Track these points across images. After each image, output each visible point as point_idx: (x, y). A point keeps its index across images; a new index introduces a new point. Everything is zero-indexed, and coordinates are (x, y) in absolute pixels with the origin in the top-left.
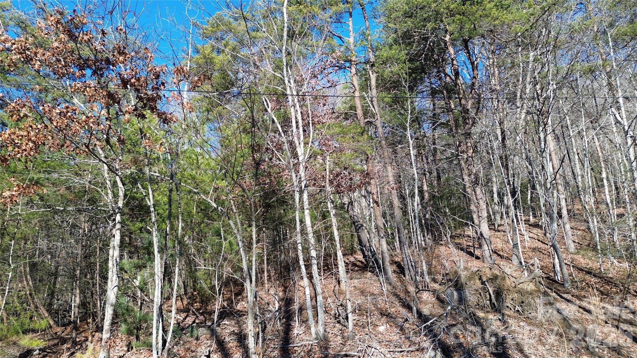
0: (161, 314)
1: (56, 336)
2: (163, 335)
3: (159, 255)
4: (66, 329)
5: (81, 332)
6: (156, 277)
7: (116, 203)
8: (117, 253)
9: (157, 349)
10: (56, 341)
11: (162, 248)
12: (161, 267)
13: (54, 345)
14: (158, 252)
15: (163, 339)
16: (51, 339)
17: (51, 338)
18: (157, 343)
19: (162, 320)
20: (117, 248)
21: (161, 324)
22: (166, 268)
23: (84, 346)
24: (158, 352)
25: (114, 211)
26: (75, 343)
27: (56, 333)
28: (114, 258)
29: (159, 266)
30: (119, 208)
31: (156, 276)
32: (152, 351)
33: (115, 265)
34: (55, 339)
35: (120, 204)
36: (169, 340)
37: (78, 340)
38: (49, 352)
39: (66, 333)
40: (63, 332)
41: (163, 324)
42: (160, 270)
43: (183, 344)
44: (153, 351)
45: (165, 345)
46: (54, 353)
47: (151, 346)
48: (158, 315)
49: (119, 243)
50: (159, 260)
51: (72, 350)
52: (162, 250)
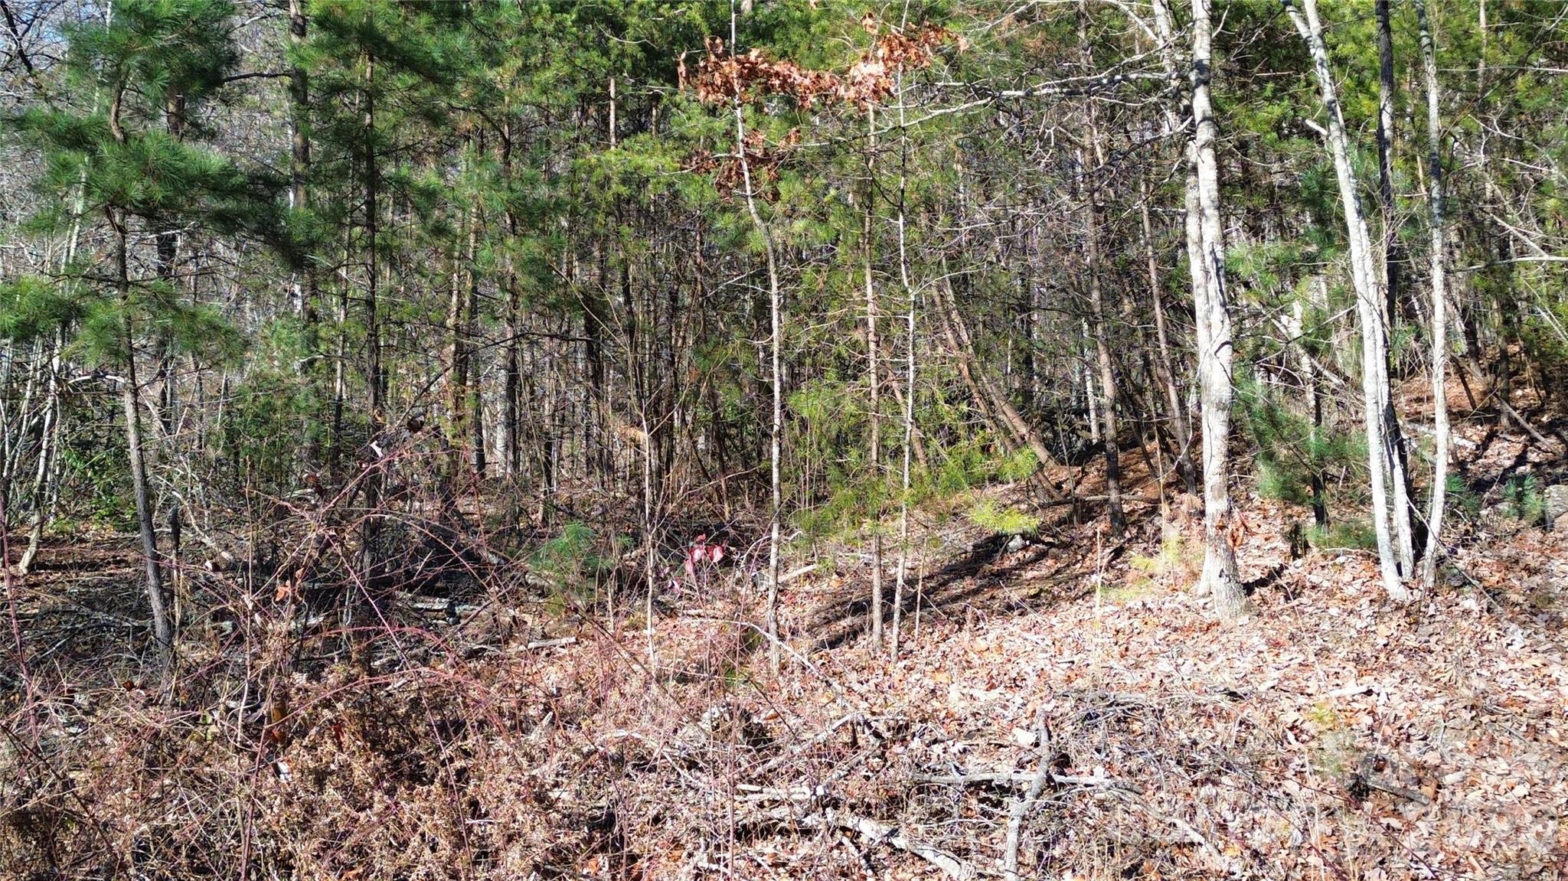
0: (1394, 437)
1: (1058, 495)
2: (1411, 511)
3: (1363, 225)
4: (1085, 473)
5: (1130, 486)
6: (1362, 307)
7: (1186, 46)
8: (1212, 229)
9: (1396, 554)
10: (1064, 511)
11: (1369, 196)
12: (1377, 268)
13: (1061, 522)
14: (1359, 212)
15: (1412, 524)
16: (1049, 505)
17: (1046, 500)
18: (1394, 537)
19: (1403, 459)
20: (1211, 212)
21: (1398, 471)
22: (1393, 271)
23: (1150, 529)
24: (1399, 566)
25: (1184, 78)
26: (1121, 521)
27: (1058, 486)
28: (1207, 248)
29: (1369, 263)
30: (1199, 66)
31: (1361, 302)
32: (1377, 561)
33: (1213, 272)
34: (1058, 503)
35: (1202, 51)
36: (1434, 527)
37: (1126, 508)
38: (1051, 545)
39: (1086, 484)
40: (1078, 483)
41: (1405, 471)
42: (1371, 279)
43: (1491, 544)
44: (1383, 561)
45: (1424, 545)
46: (1066, 546)
47: (1373, 545)
48: (1384, 439)
49: (1215, 194)
50: (1366, 241)
51: (1116, 542)
52: (1371, 204)
